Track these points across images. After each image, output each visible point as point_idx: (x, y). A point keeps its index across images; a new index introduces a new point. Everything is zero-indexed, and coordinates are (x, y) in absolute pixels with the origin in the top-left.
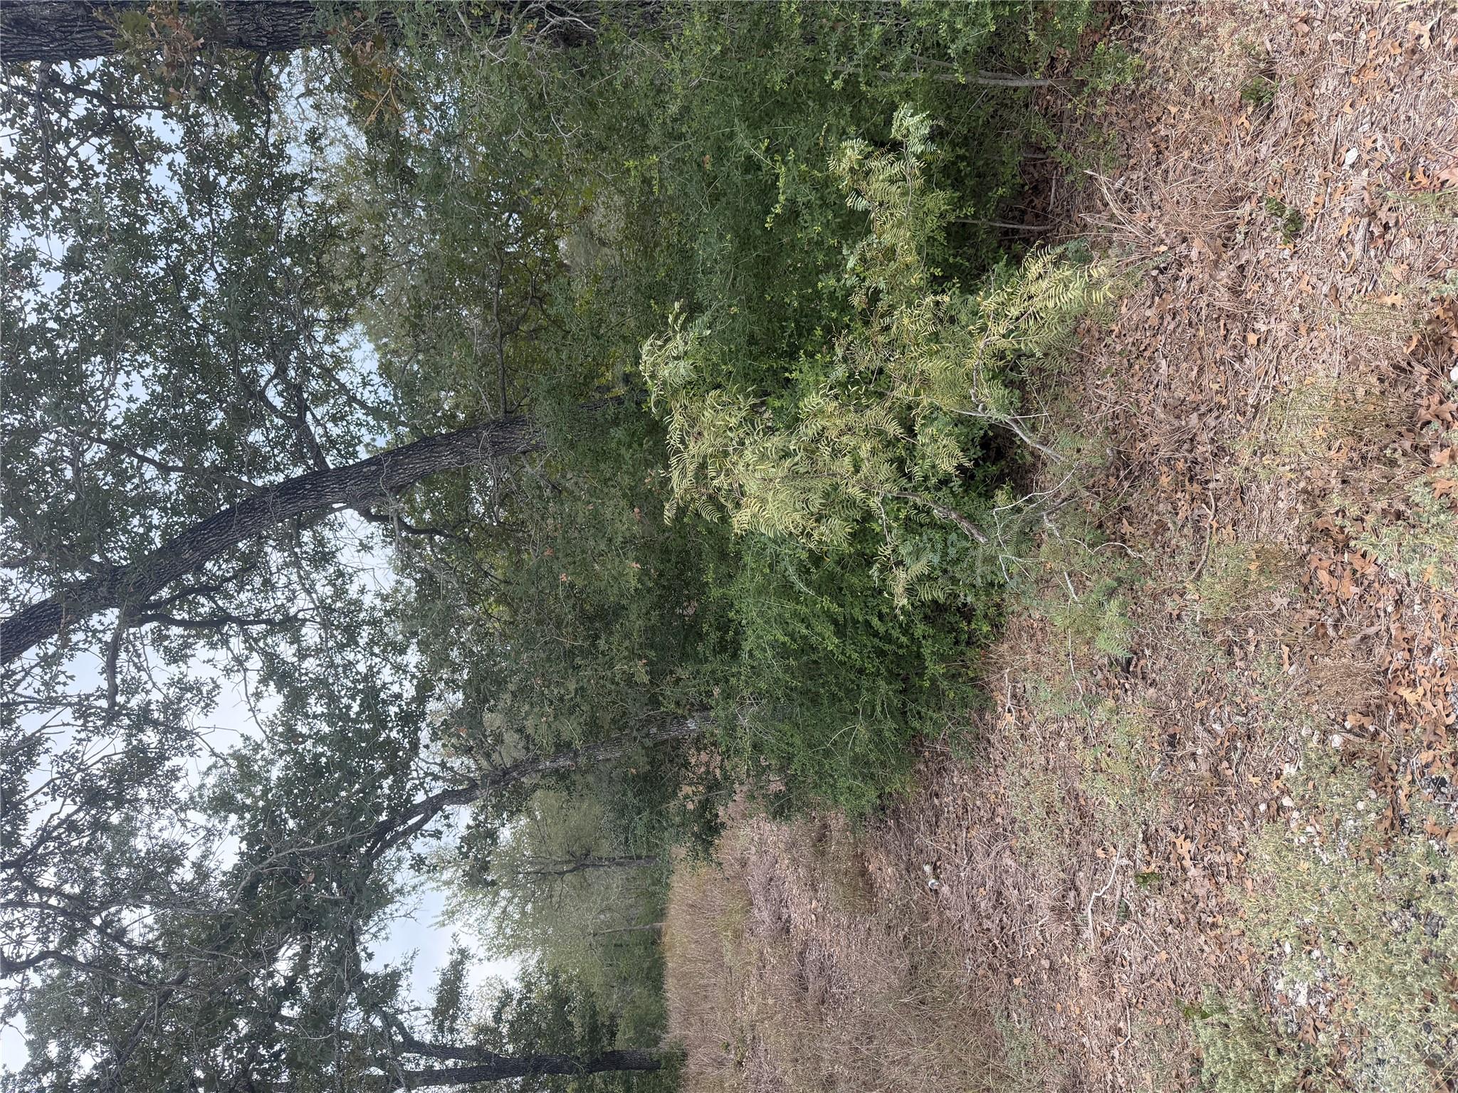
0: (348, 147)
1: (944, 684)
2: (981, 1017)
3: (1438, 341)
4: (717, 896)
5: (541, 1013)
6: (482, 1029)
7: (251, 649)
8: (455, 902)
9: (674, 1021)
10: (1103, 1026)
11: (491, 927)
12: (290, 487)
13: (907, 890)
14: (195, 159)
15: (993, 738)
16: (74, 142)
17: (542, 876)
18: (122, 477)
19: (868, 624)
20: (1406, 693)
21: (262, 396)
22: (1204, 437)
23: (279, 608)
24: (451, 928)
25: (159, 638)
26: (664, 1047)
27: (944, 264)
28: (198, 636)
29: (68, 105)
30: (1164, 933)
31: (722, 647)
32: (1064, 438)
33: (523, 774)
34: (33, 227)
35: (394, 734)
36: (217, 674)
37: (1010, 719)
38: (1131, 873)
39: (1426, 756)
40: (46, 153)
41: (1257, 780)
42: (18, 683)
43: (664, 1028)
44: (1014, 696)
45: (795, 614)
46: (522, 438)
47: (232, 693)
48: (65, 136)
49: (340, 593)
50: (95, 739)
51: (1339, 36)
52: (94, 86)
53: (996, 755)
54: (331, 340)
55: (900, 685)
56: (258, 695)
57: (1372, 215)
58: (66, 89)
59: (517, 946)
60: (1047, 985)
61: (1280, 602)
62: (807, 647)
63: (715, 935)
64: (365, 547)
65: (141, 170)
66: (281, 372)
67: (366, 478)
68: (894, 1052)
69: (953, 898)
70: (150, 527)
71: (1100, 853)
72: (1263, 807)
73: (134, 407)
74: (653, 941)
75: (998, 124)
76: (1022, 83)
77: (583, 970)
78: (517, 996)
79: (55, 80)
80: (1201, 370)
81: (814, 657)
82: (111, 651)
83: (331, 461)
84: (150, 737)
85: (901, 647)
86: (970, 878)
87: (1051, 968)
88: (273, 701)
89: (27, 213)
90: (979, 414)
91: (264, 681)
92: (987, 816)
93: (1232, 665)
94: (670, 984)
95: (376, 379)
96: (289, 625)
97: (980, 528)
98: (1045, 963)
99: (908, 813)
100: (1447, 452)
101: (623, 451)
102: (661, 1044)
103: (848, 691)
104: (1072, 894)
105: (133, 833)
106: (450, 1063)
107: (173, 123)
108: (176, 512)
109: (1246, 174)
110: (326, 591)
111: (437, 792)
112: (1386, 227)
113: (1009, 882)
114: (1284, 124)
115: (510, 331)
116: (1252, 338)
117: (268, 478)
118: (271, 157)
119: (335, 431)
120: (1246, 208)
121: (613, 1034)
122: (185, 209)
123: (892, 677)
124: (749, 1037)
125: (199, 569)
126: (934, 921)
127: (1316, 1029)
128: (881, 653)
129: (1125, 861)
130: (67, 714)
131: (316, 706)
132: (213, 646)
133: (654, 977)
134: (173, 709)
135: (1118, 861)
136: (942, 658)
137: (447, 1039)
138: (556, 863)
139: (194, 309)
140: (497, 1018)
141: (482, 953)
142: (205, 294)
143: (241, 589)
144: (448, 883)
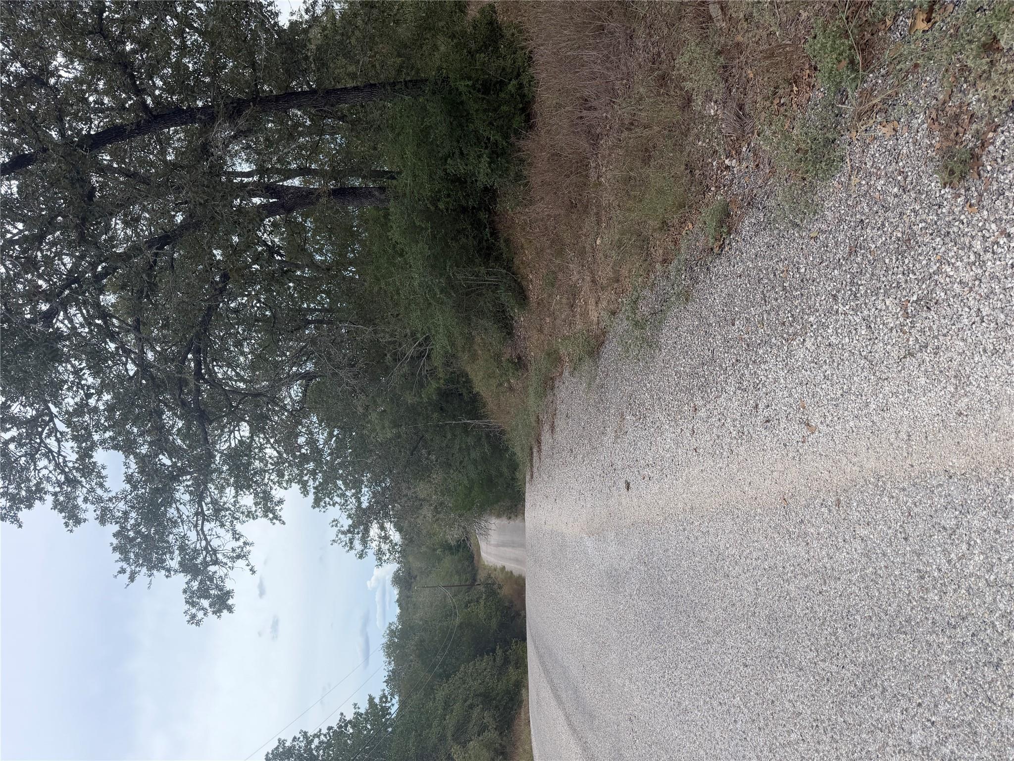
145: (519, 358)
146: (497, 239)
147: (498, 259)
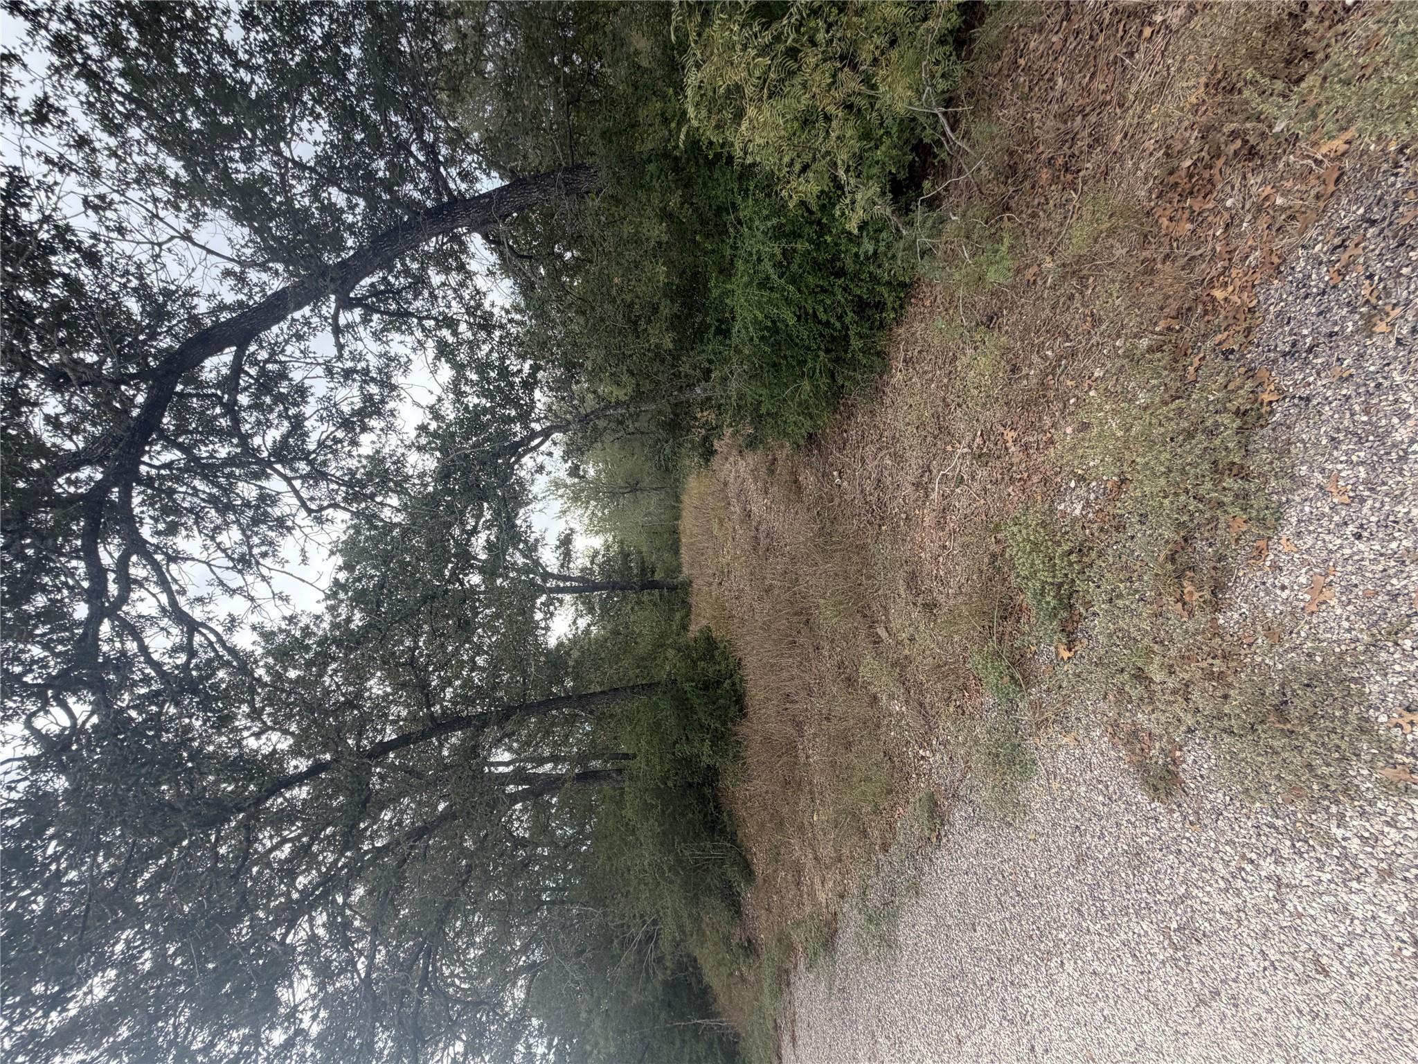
1: (860, 355)
5: (615, 561)
6: (584, 569)
8: (566, 506)
9: (685, 568)
10: (935, 546)
13: (822, 487)
15: (887, 390)
17: (613, 495)
20: (1217, 293)
26: (680, 579)
30: (985, 490)
33: (596, 417)
37: (900, 375)
38: (968, 456)
39: (1220, 337)
41: (1071, 383)
44: (905, 360)
45: (769, 301)
46: (585, 180)
53: (888, 401)
55: (833, 356)
59: (601, 531)
60: (903, 527)
63: (708, 521)
67: (483, 208)
69: (849, 488)
71: (949, 448)
77: (637, 542)
78: (601, 553)
84: (374, 389)
85: (835, 330)
86: (861, 475)
87: (907, 518)
92: (877, 438)
94: (683, 550)
98: (904, 516)
99: (827, 444)
103: (799, 361)
104: (927, 474)
113: (886, 473)
116: (1147, 32)
123: (828, 351)
126: (837, 501)
127: (1083, 527)
128: (822, 335)
129: (966, 450)
133: (675, 549)
135: (961, 451)
136: (861, 337)
137: (565, 572)
138: (620, 488)
140: (592, 563)
141: (582, 531)
145: (749, 941)
146: (721, 812)
147: (722, 832)
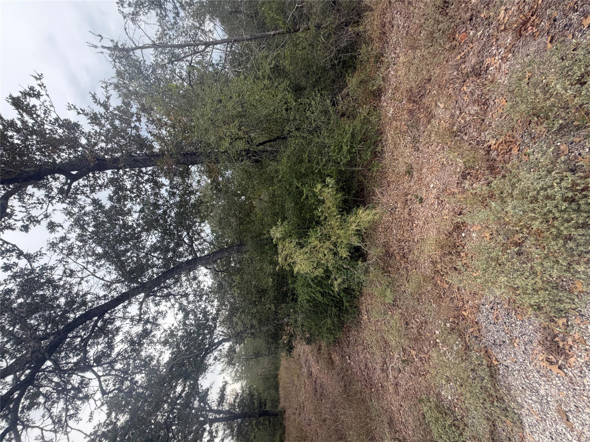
0: (206, 182)
1: (349, 308)
2: (364, 401)
3: (458, 227)
4: (293, 365)
5: (246, 400)
6: (230, 405)
7: (176, 302)
8: (224, 367)
9: (282, 400)
10: (397, 404)
11: (233, 374)
12: (188, 262)
13: (342, 364)
14: (171, 188)
15: (362, 322)
16: (144, 184)
17: (247, 359)
18: (148, 260)
19: (329, 293)
20: (464, 313)
21: (183, 240)
22: (406, 248)
23: (183, 291)
24: (223, 375)
25: (153, 300)
27: (342, 208)
28: (163, 299)
29: (143, 177)
30: (410, 377)
31: (293, 300)
32: (373, 248)
33: (242, 334)
34: (133, 204)
35: (210, 323)
36: (167, 309)
37: (366, 317)
38: (400, 359)
39: (472, 330)
40: (138, 188)
41: (429, 335)
42: (116, 313)
43: (279, 403)
44: (366, 311)
45: (311, 291)
46: (244, 249)
47: (170, 315)
48: (142, 183)
49: (199, 287)
50: (134, 327)
51: (426, 160)
52: (150, 173)
53: (363, 327)
54: (200, 225)
55: (338, 309)
56: (177, 314)
57: (438, 198)
58: (143, 173)
59: (240, 379)
60: (381, 391)
61: (429, 288)
62: (314, 299)
63: (292, 376)
64: (206, 275)
65: (159, 190)
66: (188, 234)
67: (207, 259)
68: (342, 411)
69: (354, 366)
70: (153, 273)
71: (391, 353)
72: (432, 342)
73: (152, 243)
74: (276, 376)
75: (352, 177)
76: (356, 169)
77: (257, 386)
78: (240, 395)
79: (141, 172)
80: (403, 232)
81: (316, 302)
82: (141, 303)
83: (198, 255)
84: (149, 326)
85: (337, 299)
86: (358, 360)
87: (382, 386)
88: (181, 315)
89: (132, 200)
90: (353, 243)
91: (179, 310)
92: (362, 343)
93: (419, 304)
95: (210, 235)
96: (186, 295)
97: (355, 270)
98: (380, 385)
99: (341, 342)
100: (464, 253)
101: (268, 251)
102: (278, 408)
103: (325, 310)
104: (385, 365)
105: (141, 351)
106: (221, 415)
107: (167, 180)
108: (160, 268)
109: (408, 189)
110: (195, 286)
111: (221, 339)
112: (442, 201)
113: (369, 361)
114: (416, 178)
115: (242, 224)
116: (414, 225)
117: (183, 259)
118: (189, 186)
119: (200, 247)
120: (409, 197)
121: (265, 405)
122: (168, 199)
123: (336, 307)
124: (302, 405)
125: (165, 282)
126: (350, 372)
127: (454, 406)
128: (333, 300)
129: (398, 356)
130: (128, 321)
131: (191, 316)
132: (167, 301)
134: (155, 318)
135: (396, 356)
136: (348, 301)
137: (220, 408)
138: (251, 356)
139: (169, 220)
140: (235, 402)
141: (231, 382)
142: (171, 217)
143: (175, 286)
144: (223, 362)
